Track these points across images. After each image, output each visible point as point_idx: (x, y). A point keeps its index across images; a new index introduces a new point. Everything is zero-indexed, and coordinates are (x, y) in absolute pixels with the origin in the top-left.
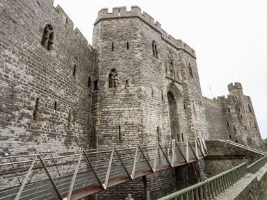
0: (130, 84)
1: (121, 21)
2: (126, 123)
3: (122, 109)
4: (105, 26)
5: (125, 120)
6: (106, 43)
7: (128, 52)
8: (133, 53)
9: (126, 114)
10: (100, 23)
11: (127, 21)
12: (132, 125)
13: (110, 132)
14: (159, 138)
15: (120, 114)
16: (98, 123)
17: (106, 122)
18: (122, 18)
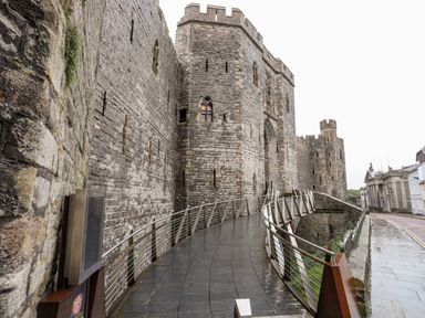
0: (228, 119)
1: (219, 29)
2: (222, 168)
3: (217, 150)
4: (196, 32)
5: (221, 164)
6: (198, 58)
7: (227, 76)
8: (233, 79)
9: (222, 157)
10: (189, 26)
11: (227, 31)
12: (229, 171)
13: (204, 177)
14: (254, 187)
15: (216, 156)
16: (189, 165)
17: (198, 165)
18: (220, 24)
